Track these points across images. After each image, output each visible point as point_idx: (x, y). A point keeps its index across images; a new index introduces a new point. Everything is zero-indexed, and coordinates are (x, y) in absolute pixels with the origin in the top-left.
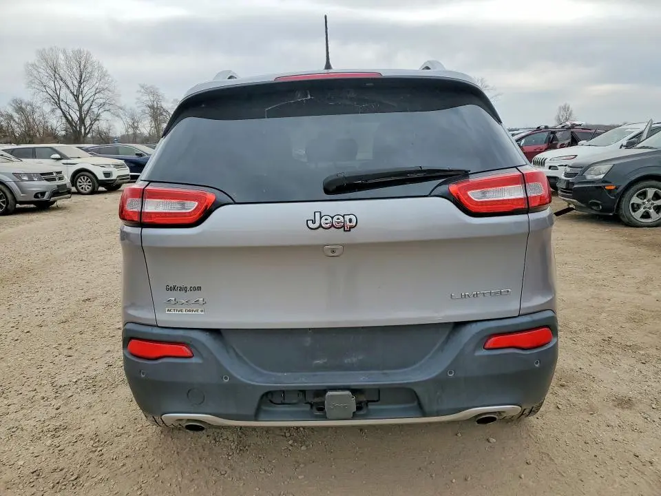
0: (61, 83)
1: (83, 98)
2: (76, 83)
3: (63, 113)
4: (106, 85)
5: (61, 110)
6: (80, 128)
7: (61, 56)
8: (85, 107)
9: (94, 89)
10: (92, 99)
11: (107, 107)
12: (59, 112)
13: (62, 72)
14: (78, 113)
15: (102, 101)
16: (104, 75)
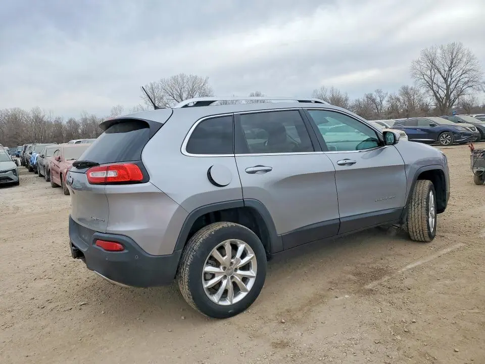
0: (436, 70)
1: (451, 79)
2: (447, 69)
3: (435, 93)
4: (472, 67)
5: (433, 91)
6: (446, 103)
7: (439, 51)
8: (452, 87)
9: (461, 71)
10: (458, 79)
11: (470, 84)
12: (431, 93)
13: (437, 63)
14: (445, 92)
15: (466, 80)
16: (470, 59)
